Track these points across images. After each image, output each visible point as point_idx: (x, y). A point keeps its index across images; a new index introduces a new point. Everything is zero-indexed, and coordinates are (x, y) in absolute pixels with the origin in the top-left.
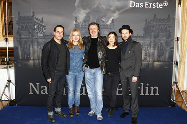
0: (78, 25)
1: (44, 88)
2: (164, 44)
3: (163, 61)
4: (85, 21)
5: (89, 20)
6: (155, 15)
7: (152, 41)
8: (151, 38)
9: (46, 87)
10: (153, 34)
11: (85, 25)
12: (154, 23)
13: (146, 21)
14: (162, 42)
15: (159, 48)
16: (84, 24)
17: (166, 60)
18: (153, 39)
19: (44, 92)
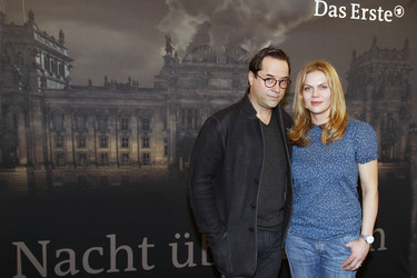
0: (175, 60)
1: (65, 256)
2: (395, 116)
3: (396, 160)
4: (193, 48)
5: (206, 47)
6: (375, 40)
7: (369, 109)
8: (365, 100)
9: (72, 253)
10: (370, 88)
11: (194, 61)
12: (374, 61)
13: (354, 54)
14: (391, 109)
15: (385, 126)
16: (190, 57)
17: (402, 158)
18: (369, 102)
19: (65, 267)
